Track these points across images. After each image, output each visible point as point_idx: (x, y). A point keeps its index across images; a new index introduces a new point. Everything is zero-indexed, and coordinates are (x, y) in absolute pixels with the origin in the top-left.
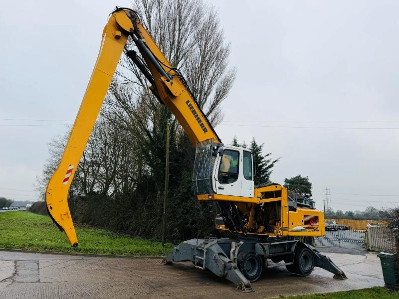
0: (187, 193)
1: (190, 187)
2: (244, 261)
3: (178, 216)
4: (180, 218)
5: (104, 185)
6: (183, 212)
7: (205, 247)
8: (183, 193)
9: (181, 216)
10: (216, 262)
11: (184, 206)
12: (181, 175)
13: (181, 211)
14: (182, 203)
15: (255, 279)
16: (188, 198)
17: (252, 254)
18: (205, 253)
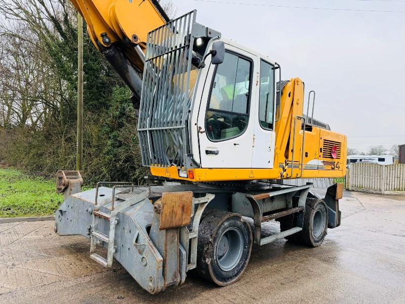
0: (120, 117)
1: (124, 109)
2: (215, 239)
3: (105, 150)
4: (108, 153)
5: (22, 116)
6: (113, 145)
7: (115, 212)
8: (113, 117)
9: (109, 151)
10: (141, 253)
11: (115, 136)
12: (111, 92)
13: (109, 142)
14: (112, 131)
15: (236, 275)
16: (121, 125)
17: (232, 221)
18: (112, 227)
